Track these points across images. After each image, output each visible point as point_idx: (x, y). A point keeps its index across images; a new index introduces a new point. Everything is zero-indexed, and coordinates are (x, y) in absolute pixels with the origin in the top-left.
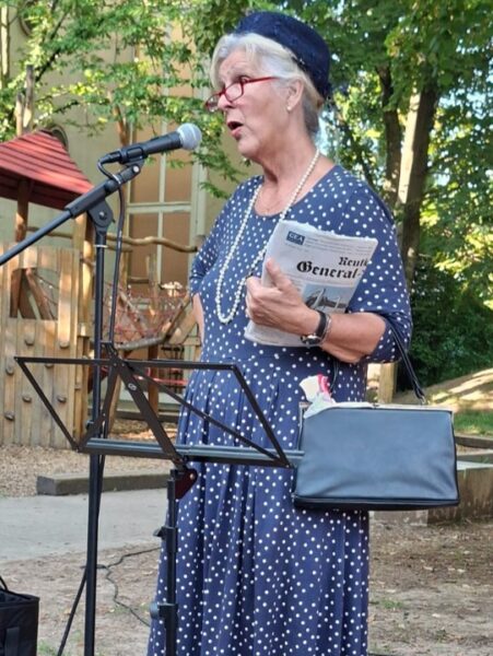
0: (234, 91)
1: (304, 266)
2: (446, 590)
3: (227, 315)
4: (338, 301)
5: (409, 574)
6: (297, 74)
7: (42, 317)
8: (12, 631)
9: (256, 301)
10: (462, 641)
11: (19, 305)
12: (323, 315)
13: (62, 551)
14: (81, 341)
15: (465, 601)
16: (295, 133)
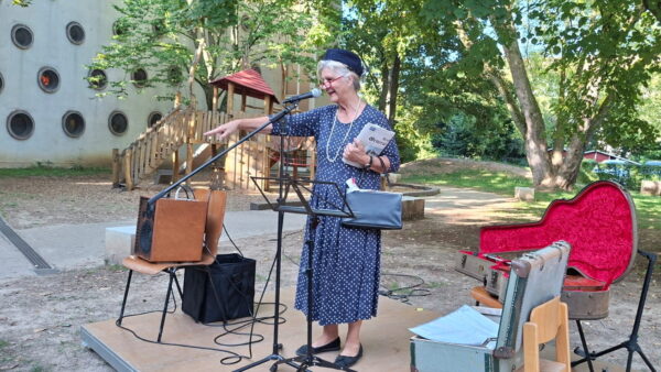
1: (372, 139)
2: (408, 247)
5: (393, 241)
8: (246, 273)
10: (414, 268)
13: (260, 234)
15: (415, 251)
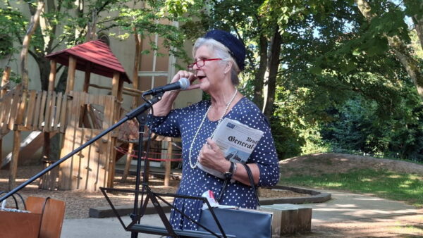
0: (201, 63)
3: (194, 165)
4: (242, 159)
6: (230, 59)
7: (94, 128)
9: (204, 155)
11: (83, 121)
12: (232, 163)
14: (113, 139)
16: (226, 84)
